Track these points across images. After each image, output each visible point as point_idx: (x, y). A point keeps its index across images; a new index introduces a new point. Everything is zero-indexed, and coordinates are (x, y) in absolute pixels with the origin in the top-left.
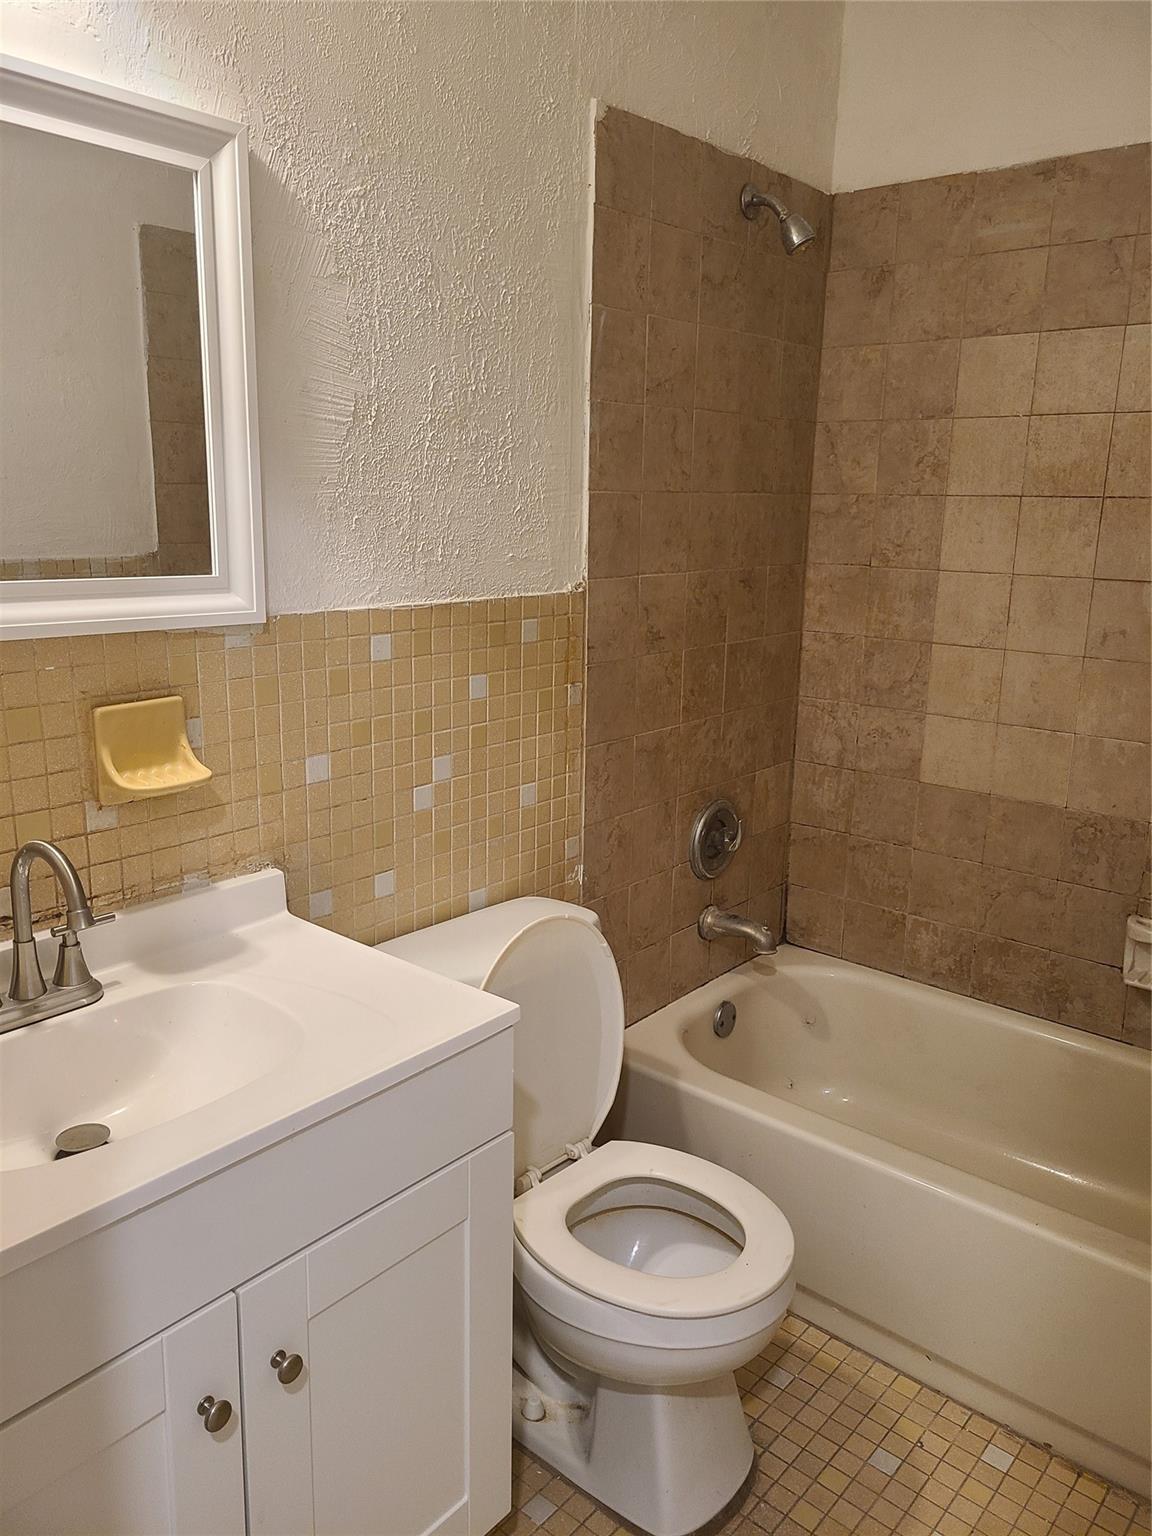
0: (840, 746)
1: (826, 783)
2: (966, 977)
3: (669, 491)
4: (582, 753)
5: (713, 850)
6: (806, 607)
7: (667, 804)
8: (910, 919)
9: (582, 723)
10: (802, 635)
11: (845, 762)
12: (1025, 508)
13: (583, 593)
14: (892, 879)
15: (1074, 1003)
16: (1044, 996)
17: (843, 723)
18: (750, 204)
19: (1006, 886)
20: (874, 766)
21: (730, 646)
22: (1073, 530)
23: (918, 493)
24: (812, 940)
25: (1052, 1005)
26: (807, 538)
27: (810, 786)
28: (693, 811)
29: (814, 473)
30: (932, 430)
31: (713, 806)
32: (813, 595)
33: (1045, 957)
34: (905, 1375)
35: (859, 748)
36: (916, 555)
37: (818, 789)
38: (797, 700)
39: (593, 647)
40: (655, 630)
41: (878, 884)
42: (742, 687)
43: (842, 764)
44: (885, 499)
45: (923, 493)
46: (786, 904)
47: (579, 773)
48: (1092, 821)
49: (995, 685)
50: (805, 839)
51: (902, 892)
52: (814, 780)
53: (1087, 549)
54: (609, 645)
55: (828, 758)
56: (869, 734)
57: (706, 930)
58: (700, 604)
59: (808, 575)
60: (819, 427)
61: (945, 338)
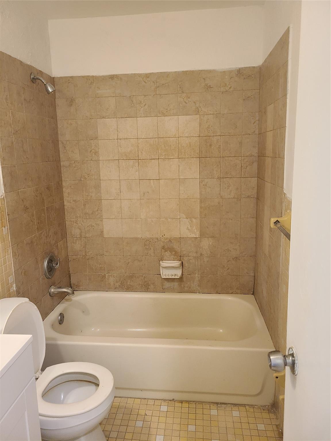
0: (80, 231)
1: (77, 242)
2: (124, 287)
3: (24, 164)
4: (10, 249)
5: (51, 269)
6: (64, 194)
7: (36, 258)
8: (107, 275)
9: (9, 239)
10: (64, 201)
11: (82, 236)
12: (120, 163)
13: (4, 198)
14: (100, 265)
15: (151, 286)
16: (143, 286)
17: (80, 225)
18: (33, 78)
19: (130, 260)
20: (91, 235)
21: (47, 208)
22: (132, 168)
23: (92, 160)
24: (80, 288)
25: (146, 287)
26: (61, 173)
27: (73, 244)
28: (44, 258)
29: (61, 155)
30: (93, 143)
31: (49, 256)
32: (65, 190)
33: (142, 276)
34: (136, 398)
35: (86, 231)
36: (94, 176)
37: (75, 244)
38: (65, 220)
39: (9, 215)
40: (26, 206)
41: (97, 267)
42: (51, 219)
43: (81, 236)
44: (83, 162)
45: (93, 160)
46: (70, 279)
47: (10, 255)
48: (148, 240)
49: (120, 209)
50: (73, 260)
51: (103, 268)
52: (74, 242)
53: (137, 172)
54: (13, 213)
55: (77, 235)
56: (88, 227)
57: (52, 294)
58: (37, 196)
59: (63, 184)
60: (60, 142)
61: (92, 119)
